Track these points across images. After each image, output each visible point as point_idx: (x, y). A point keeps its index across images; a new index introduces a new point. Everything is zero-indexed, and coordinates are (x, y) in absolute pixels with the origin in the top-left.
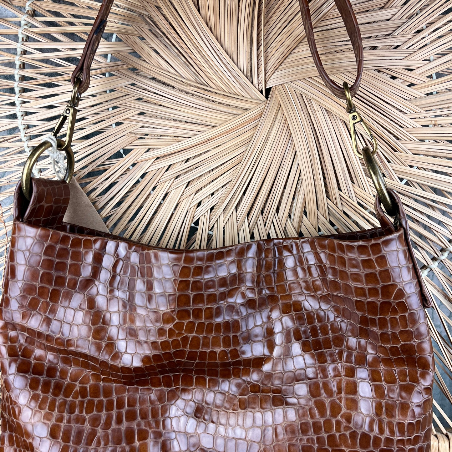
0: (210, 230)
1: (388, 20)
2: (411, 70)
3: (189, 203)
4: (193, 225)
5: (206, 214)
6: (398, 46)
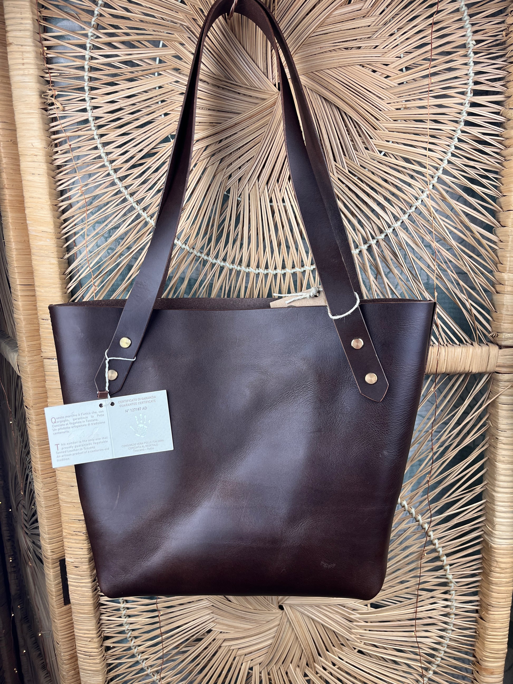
0: (239, 197)
1: (369, 26)
2: (387, 65)
3: (222, 176)
4: (225, 193)
5: (235, 184)
6: (377, 46)
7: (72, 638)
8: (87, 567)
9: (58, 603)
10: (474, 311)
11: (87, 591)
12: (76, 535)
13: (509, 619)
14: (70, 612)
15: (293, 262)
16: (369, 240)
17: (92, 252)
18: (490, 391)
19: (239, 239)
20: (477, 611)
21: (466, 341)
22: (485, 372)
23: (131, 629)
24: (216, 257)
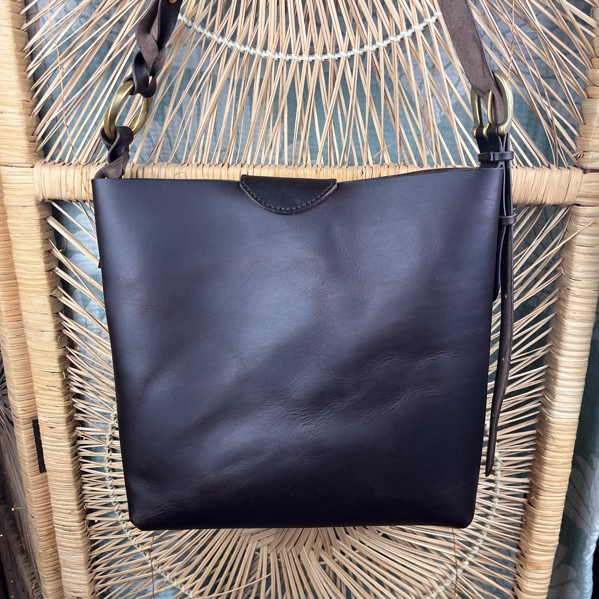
7: (49, 511)
8: (65, 428)
9: (32, 470)
10: (556, 123)
11: (65, 456)
12: (50, 390)
13: (563, 506)
14: (45, 481)
15: (325, 46)
16: (426, 17)
17: (58, 20)
18: (566, 230)
19: (253, 9)
20: (525, 496)
21: (543, 164)
22: (562, 204)
23: (119, 502)
24: (223, 34)
